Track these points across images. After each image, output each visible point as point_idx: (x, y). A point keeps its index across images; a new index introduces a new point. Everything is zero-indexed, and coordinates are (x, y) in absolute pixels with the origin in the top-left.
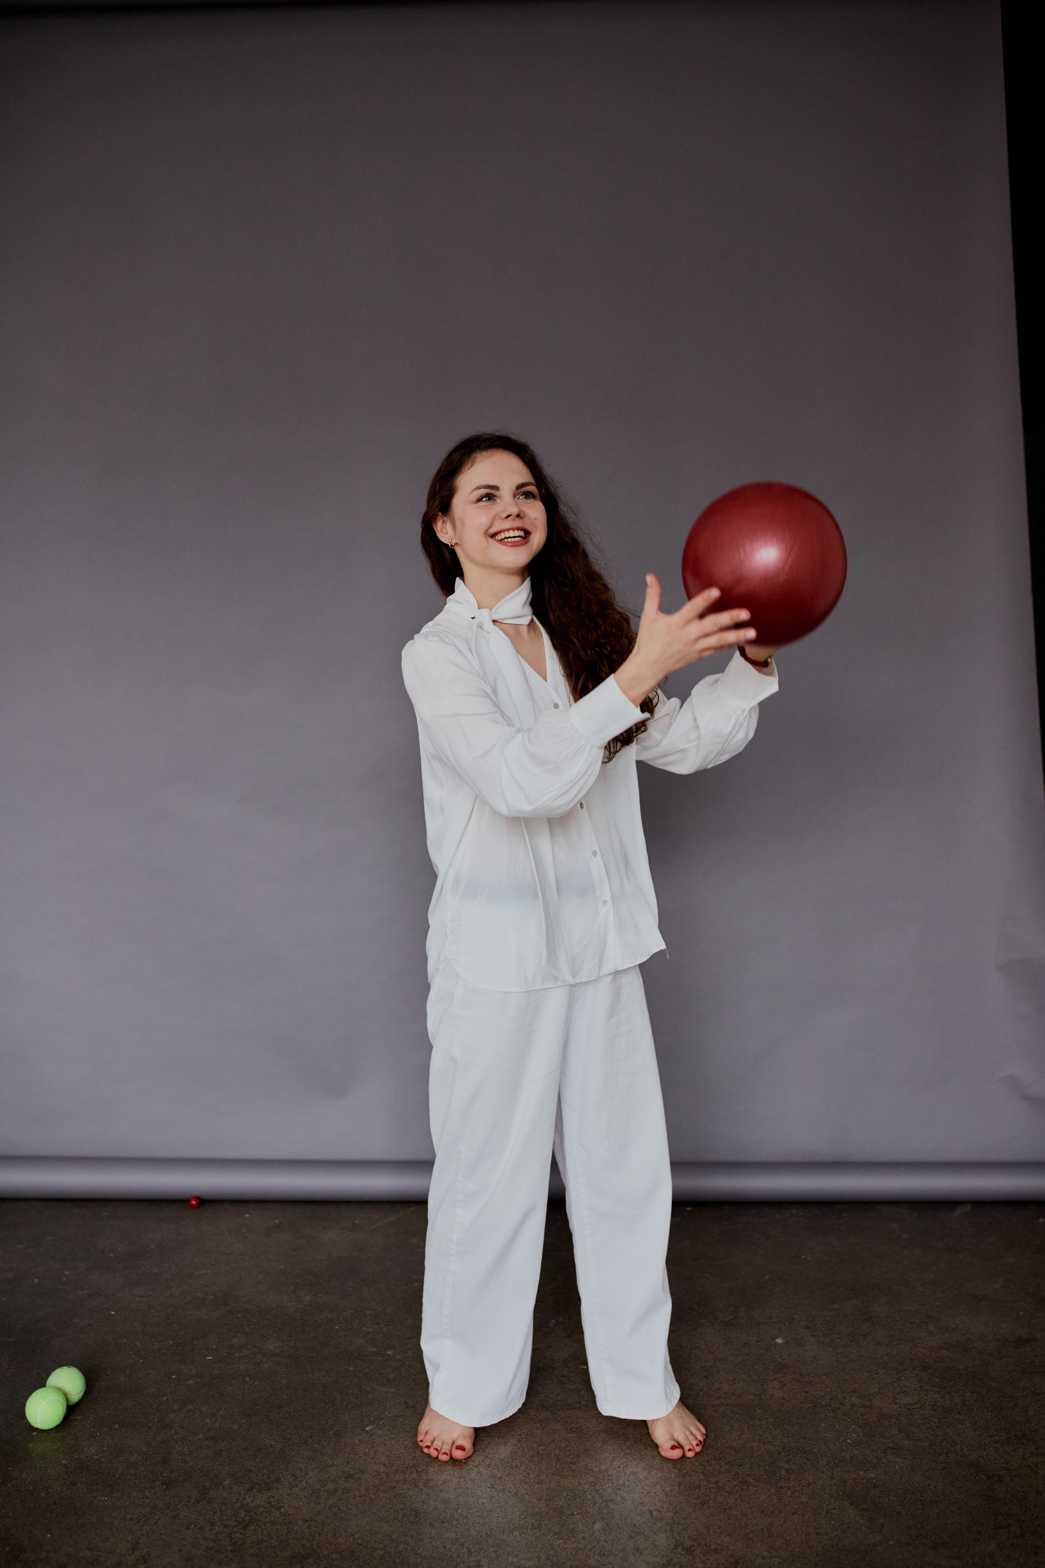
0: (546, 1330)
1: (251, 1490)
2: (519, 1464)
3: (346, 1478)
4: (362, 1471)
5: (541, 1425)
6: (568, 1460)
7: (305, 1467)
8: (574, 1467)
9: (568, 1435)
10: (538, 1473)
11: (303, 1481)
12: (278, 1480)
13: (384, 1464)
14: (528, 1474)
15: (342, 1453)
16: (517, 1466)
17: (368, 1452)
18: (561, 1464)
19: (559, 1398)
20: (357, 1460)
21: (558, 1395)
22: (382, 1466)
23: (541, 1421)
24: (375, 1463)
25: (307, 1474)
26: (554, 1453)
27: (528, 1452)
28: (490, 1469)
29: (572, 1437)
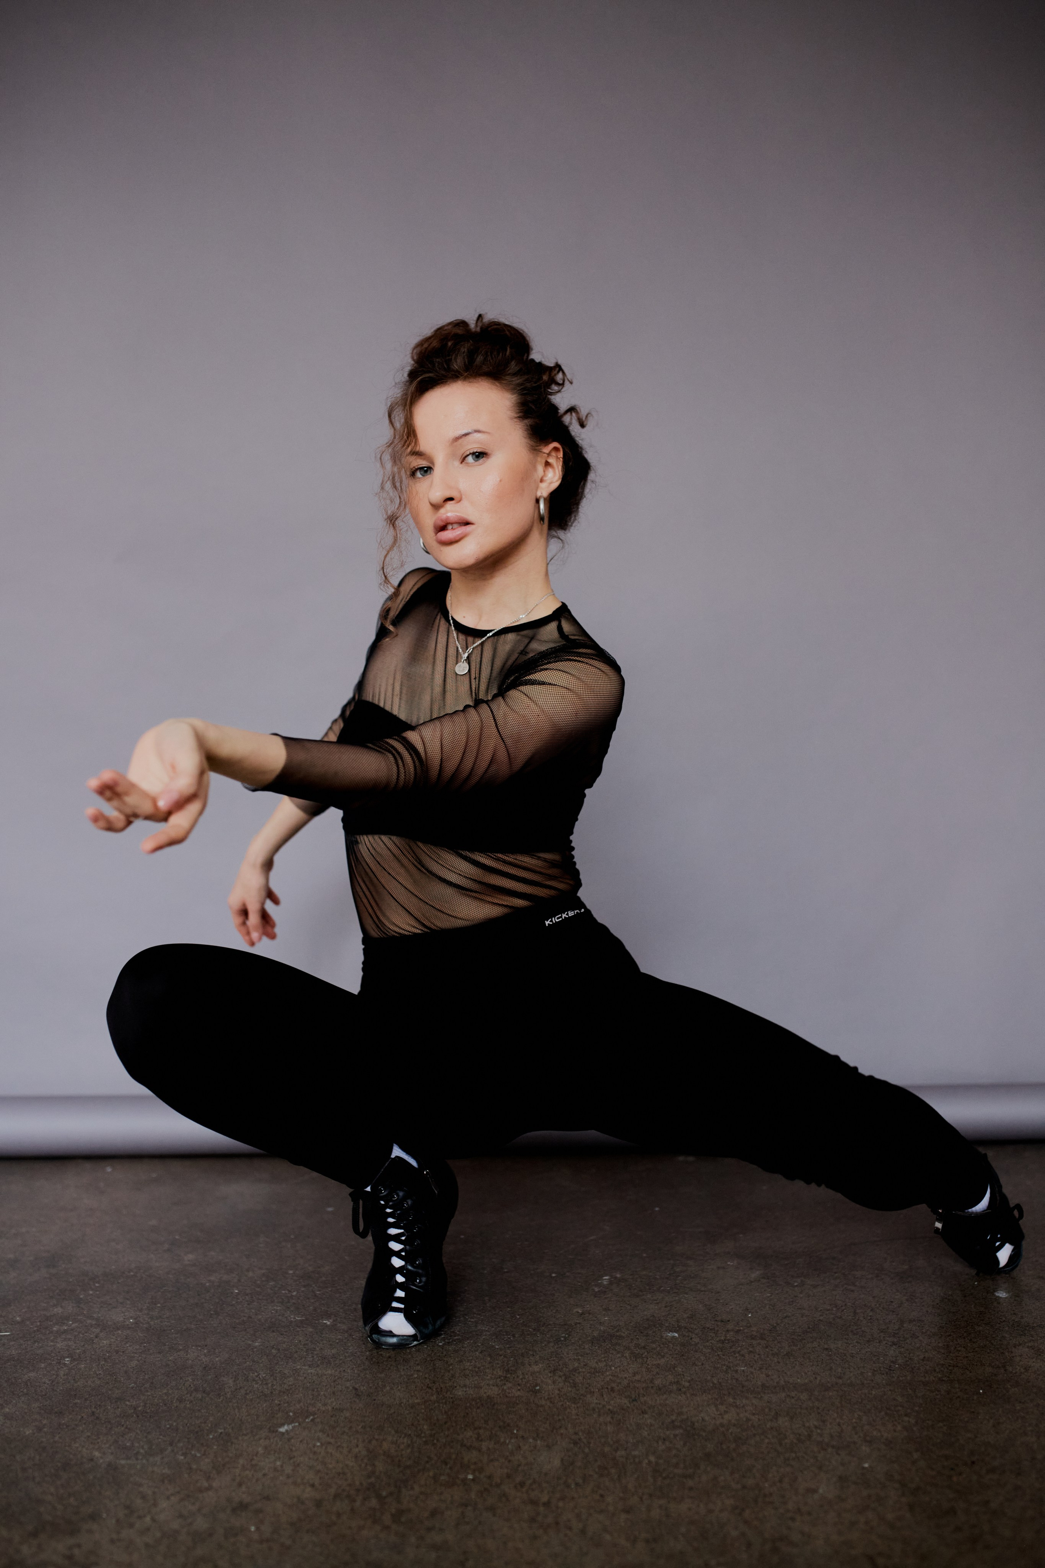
0: (597, 1289)
1: (35, 1534)
2: (580, 1481)
3: (234, 1510)
4: (267, 1498)
5: (612, 1418)
6: (676, 1471)
7: (154, 1493)
8: (690, 1483)
9: (668, 1433)
10: (621, 1495)
11: (145, 1516)
12: (94, 1517)
13: (313, 1486)
14: (602, 1496)
15: (229, 1468)
16: (577, 1484)
17: (282, 1466)
18: (665, 1478)
19: (637, 1377)
20: (257, 1480)
21: (634, 1374)
22: (309, 1489)
23: (611, 1412)
24: (295, 1483)
25: (155, 1505)
26: (646, 1461)
27: (596, 1461)
28: (524, 1490)
29: (675, 1436)
